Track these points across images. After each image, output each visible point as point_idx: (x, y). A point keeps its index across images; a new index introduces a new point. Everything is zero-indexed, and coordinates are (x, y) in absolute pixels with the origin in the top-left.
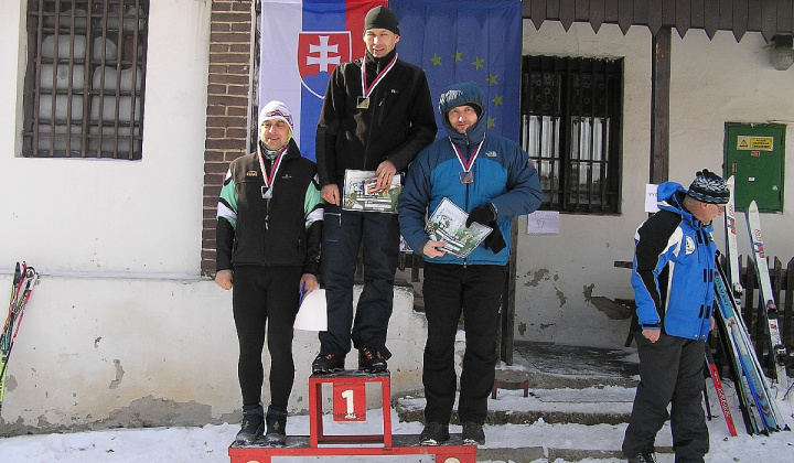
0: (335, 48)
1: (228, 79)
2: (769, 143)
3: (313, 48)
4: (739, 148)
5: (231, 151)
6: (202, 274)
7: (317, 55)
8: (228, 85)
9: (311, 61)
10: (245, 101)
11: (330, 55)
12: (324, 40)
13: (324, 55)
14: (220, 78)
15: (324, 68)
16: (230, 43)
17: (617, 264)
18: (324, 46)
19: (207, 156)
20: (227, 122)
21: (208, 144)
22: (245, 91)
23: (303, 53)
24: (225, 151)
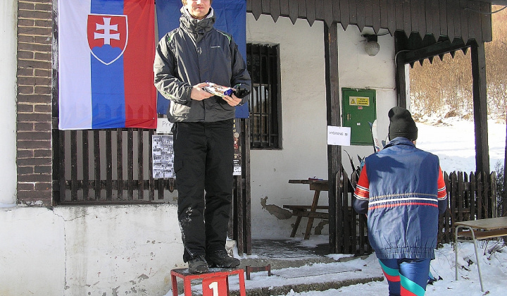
0: (115, 27)
1: (35, 47)
2: (366, 101)
3: (99, 27)
4: (350, 104)
5: (39, 104)
6: (18, 203)
7: (102, 32)
8: (34, 52)
9: (97, 36)
10: (48, 65)
11: (112, 32)
12: (107, 21)
13: (107, 32)
14: (28, 46)
15: (107, 42)
16: (35, 19)
17: (291, 182)
18: (107, 25)
19: (19, 108)
20: (35, 81)
21: (19, 98)
22: (48, 57)
23: (91, 29)
24: (34, 104)
